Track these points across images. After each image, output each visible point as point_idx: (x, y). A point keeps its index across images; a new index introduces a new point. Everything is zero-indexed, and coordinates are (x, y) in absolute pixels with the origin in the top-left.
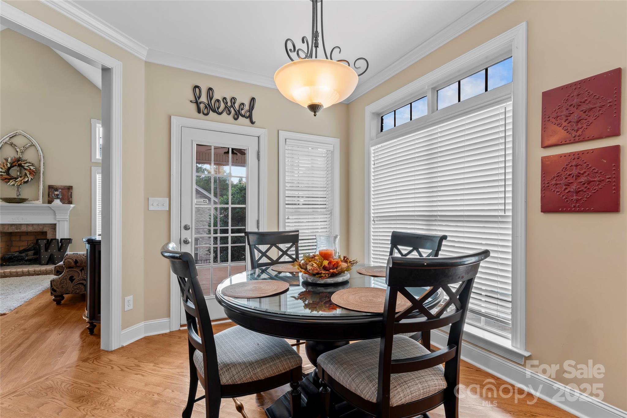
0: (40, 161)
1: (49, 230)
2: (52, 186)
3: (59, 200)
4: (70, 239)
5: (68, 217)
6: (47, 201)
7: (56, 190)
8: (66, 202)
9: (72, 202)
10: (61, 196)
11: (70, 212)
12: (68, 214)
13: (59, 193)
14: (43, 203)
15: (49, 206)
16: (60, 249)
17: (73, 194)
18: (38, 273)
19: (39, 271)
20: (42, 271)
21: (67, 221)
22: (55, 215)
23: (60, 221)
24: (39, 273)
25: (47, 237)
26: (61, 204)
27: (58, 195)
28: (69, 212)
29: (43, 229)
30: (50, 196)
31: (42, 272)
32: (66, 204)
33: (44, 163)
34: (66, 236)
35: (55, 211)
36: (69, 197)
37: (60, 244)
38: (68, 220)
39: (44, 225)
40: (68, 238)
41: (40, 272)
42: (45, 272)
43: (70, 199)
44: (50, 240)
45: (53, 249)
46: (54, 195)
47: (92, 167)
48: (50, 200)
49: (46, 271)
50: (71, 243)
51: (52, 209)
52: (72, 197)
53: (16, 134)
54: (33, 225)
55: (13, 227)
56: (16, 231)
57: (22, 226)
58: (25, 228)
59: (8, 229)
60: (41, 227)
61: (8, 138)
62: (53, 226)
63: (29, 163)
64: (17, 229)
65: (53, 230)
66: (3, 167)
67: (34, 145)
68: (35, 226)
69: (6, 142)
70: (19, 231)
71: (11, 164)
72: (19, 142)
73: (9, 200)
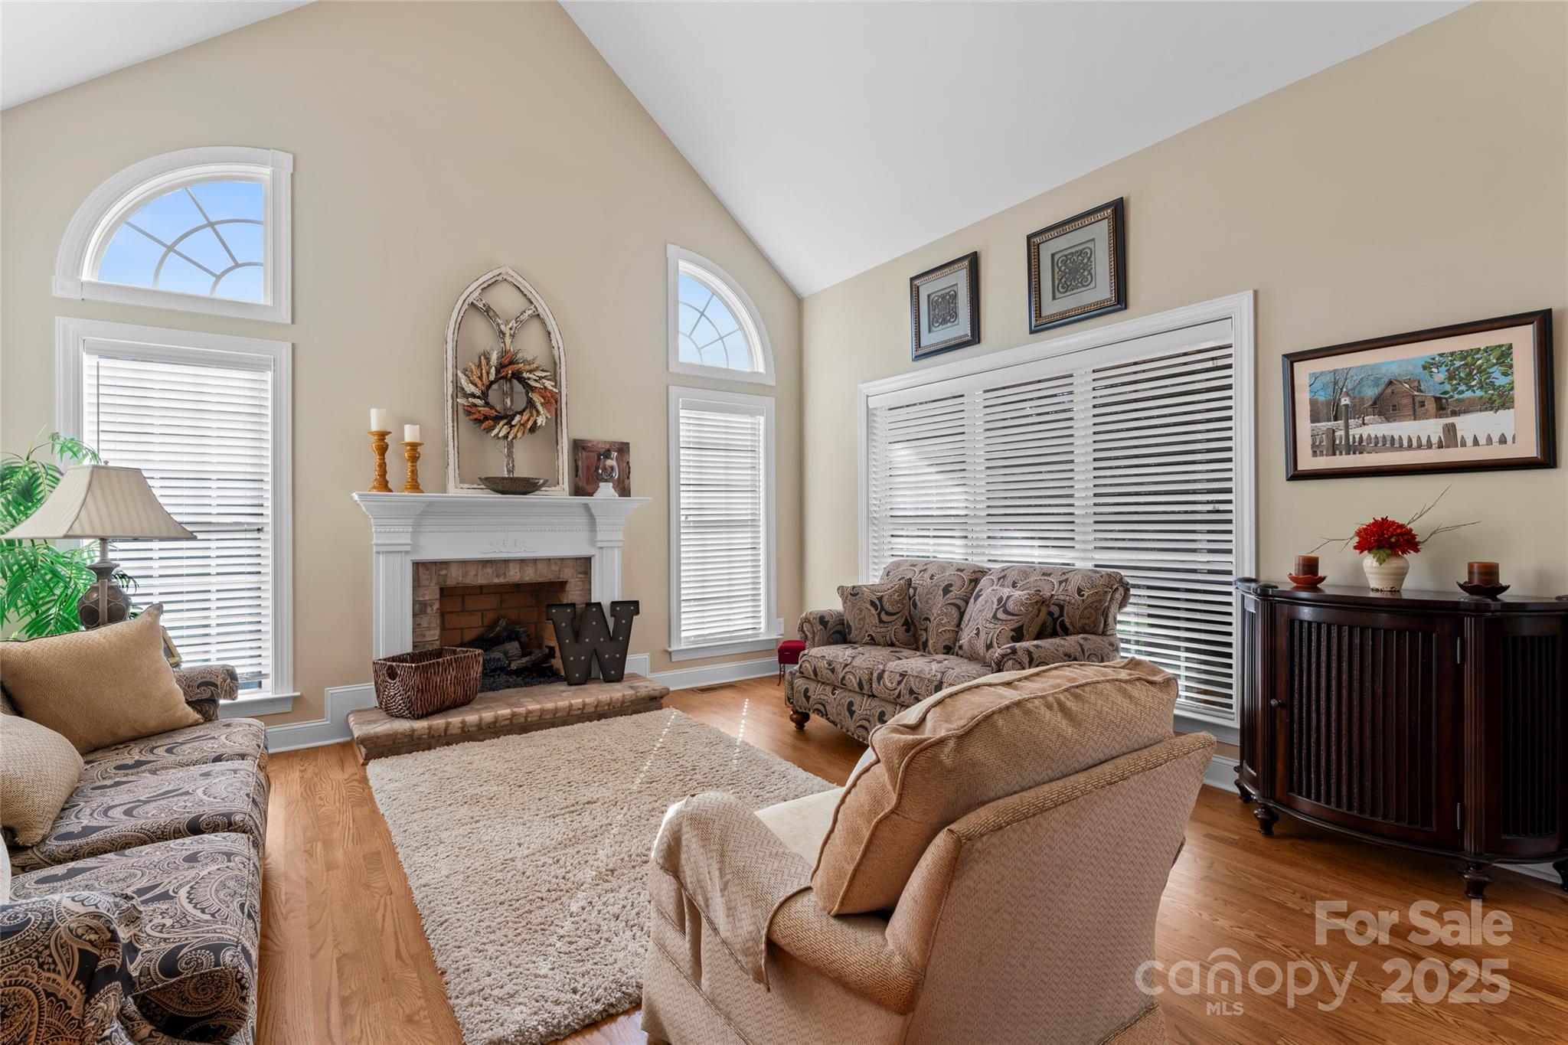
1: (571, 577)
2: (580, 440)
3: (611, 485)
4: (633, 602)
5: (621, 536)
8: (621, 492)
9: (630, 491)
12: (623, 528)
14: (570, 493)
15: (583, 504)
17: (631, 467)
21: (619, 548)
22: (593, 530)
23: (604, 550)
25: (567, 597)
26: (615, 495)
28: (624, 521)
29: (558, 574)
32: (621, 495)
34: (622, 594)
35: (596, 518)
36: (624, 475)
38: (621, 546)
39: (563, 560)
40: (628, 599)
43: (627, 482)
45: (597, 636)
47: (670, 388)
48: (580, 484)
50: (640, 616)
51: (590, 512)
52: (631, 476)
53: (497, 278)
54: (535, 561)
55: (489, 570)
56: (496, 581)
57: (511, 565)
58: (518, 570)
59: (476, 575)
60: (555, 568)
61: (479, 291)
62: (584, 564)
63: (543, 370)
64: (498, 576)
65: (582, 576)
66: (477, 381)
67: (538, 315)
68: (539, 566)
69: (472, 303)
70: (502, 580)
71: (496, 369)
72: (504, 302)
73: (502, 486)
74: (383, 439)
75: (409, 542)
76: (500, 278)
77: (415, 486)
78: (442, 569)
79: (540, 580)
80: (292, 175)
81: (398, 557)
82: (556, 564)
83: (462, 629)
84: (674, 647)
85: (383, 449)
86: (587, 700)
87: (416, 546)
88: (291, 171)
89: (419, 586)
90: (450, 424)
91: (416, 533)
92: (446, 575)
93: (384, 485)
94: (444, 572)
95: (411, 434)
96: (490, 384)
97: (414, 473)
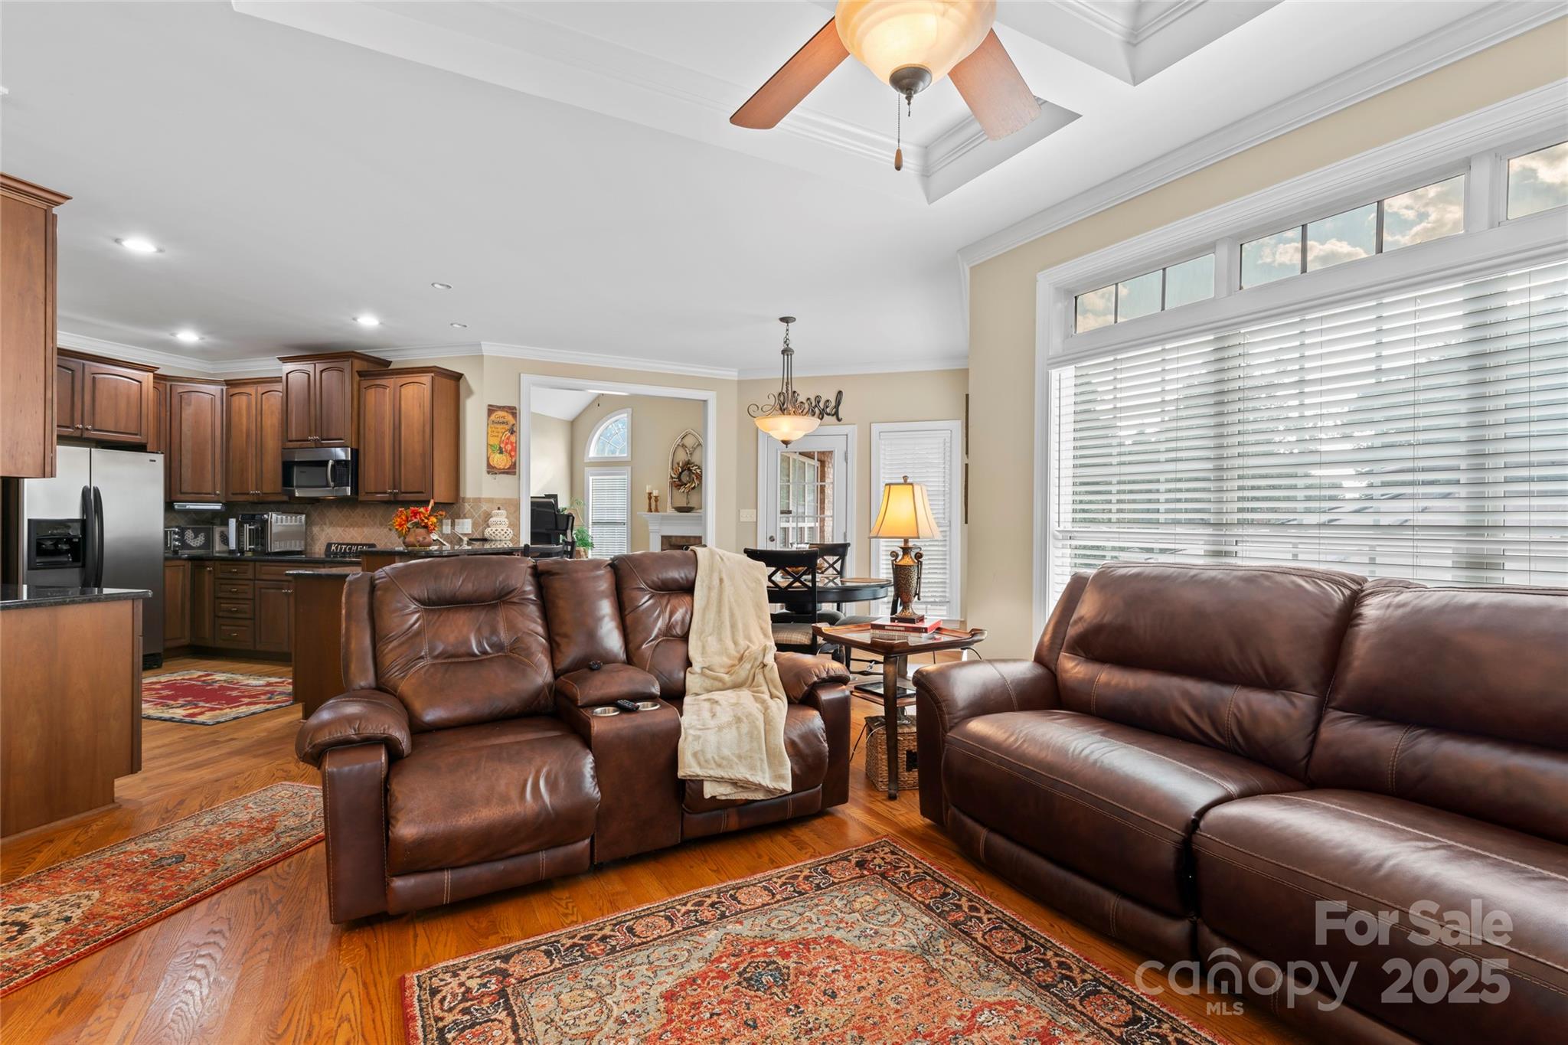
0: (704, 462)
33: (706, 464)
53: (686, 434)
61: (680, 440)
63: (697, 466)
66: (675, 472)
67: (699, 445)
69: (678, 445)
71: (682, 468)
72: (689, 441)
73: (680, 510)
74: (650, 495)
75: (658, 529)
77: (656, 510)
81: (656, 533)
85: (650, 498)
87: (661, 530)
89: (663, 543)
90: (668, 488)
91: (661, 525)
92: (670, 540)
93: (650, 510)
95: (655, 493)
96: (681, 473)
97: (656, 506)
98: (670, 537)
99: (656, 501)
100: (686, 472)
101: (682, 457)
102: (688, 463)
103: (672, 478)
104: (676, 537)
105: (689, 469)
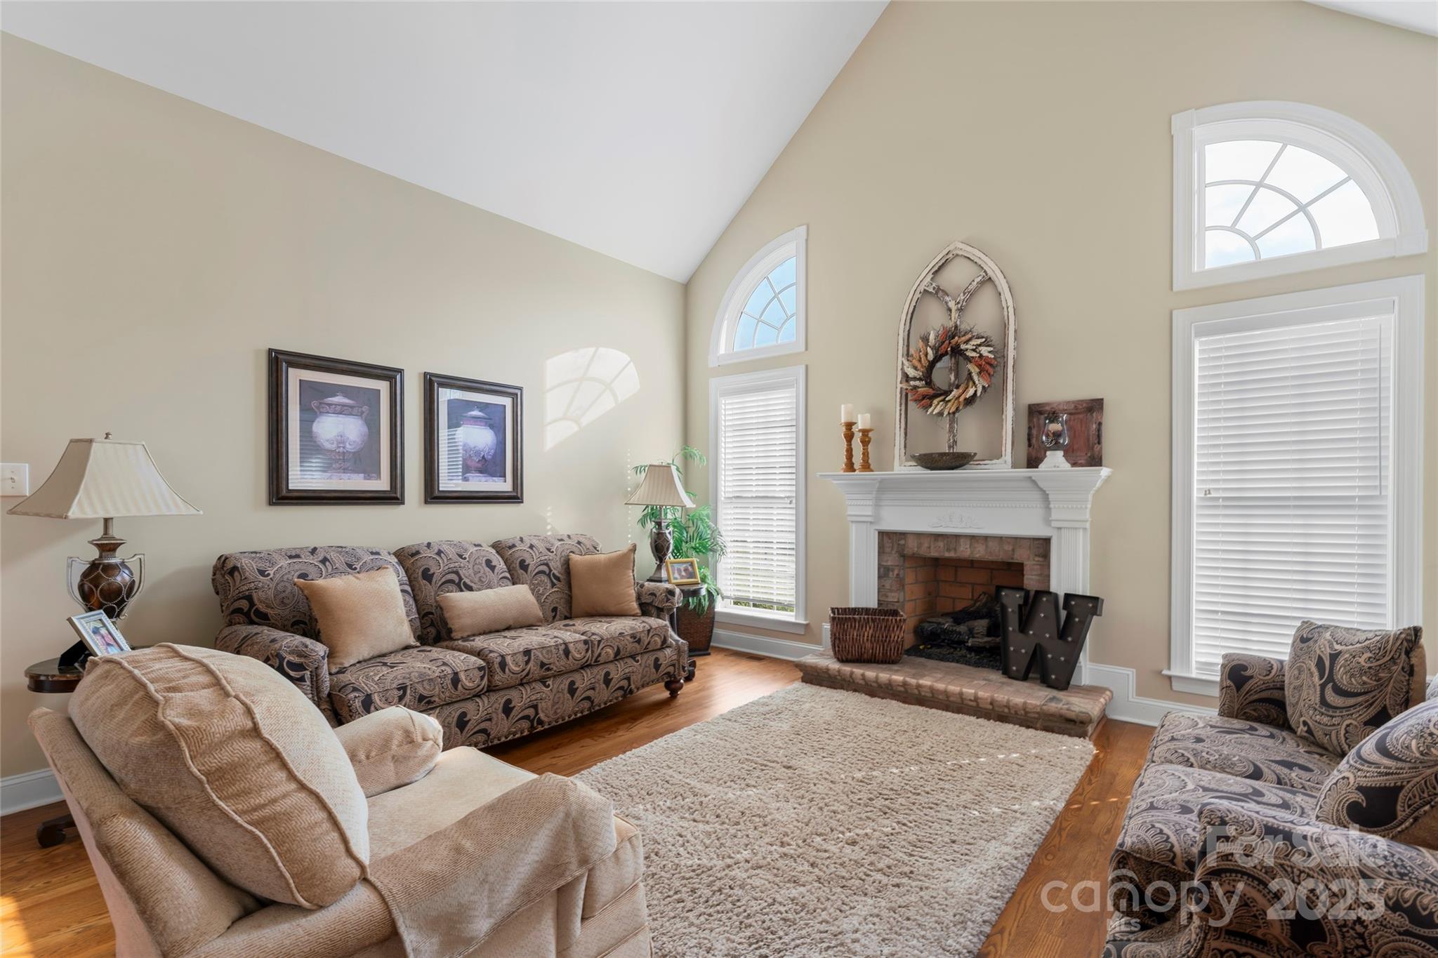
0: (1005, 326)
1: (1029, 559)
2: (1038, 405)
3: (1060, 454)
4: (1097, 599)
5: (1088, 516)
6: (1024, 461)
7: (1053, 416)
8: (1083, 461)
9: (1101, 459)
10: (1069, 437)
11: (1094, 495)
12: (1089, 506)
13: (1062, 425)
14: (1014, 466)
15: (1030, 478)
16: (1062, 634)
17: (1104, 428)
18: (1001, 710)
19: (1006, 706)
20: (1013, 707)
21: (1085, 529)
22: (1048, 508)
23: (1063, 530)
24: (1003, 712)
25: (1026, 581)
26: (1067, 466)
27: (1057, 435)
28: (1090, 497)
29: (1013, 555)
30: (1034, 441)
31: (1013, 712)
32: (1082, 465)
33: (1015, 331)
34: (1082, 587)
35: (1048, 494)
36: (1093, 439)
37: (1063, 614)
38: (1088, 525)
39: (1016, 540)
40: (1088, 594)
41: (1006, 710)
42: (1023, 712)
43: (1097, 448)
44: (1032, 594)
45: (1043, 630)
46: (1047, 436)
47: (1175, 312)
48: (1034, 454)
49: (1024, 710)
50: (1100, 615)
51: (1039, 488)
52: (1104, 440)
53: (947, 257)
54: (986, 538)
55: (941, 544)
56: (947, 555)
57: (962, 540)
58: (968, 546)
59: (929, 548)
60: (1008, 548)
61: (930, 276)
62: (1043, 546)
63: (978, 338)
64: (949, 550)
65: (1040, 559)
66: (917, 364)
67: (990, 278)
68: (990, 544)
69: (925, 290)
70: (952, 554)
71: (935, 348)
72: (957, 277)
73: (931, 462)
74: (850, 429)
75: (870, 513)
76: (950, 256)
77: (866, 466)
78: (902, 539)
79: (991, 558)
80: (807, 240)
81: (864, 526)
82: (1009, 543)
83: (954, 599)
84: (1175, 671)
85: (849, 437)
86: (981, 694)
87: (877, 518)
88: (805, 237)
89: (883, 553)
90: (898, 408)
91: (877, 505)
92: (904, 545)
93: (850, 467)
94: (902, 542)
95: (862, 422)
96: (932, 365)
97: (866, 455)
98: (903, 535)
99: (865, 442)
100: (946, 362)
101: (936, 320)
102: (951, 334)
103: (907, 378)
104: (919, 535)
105: (957, 352)
